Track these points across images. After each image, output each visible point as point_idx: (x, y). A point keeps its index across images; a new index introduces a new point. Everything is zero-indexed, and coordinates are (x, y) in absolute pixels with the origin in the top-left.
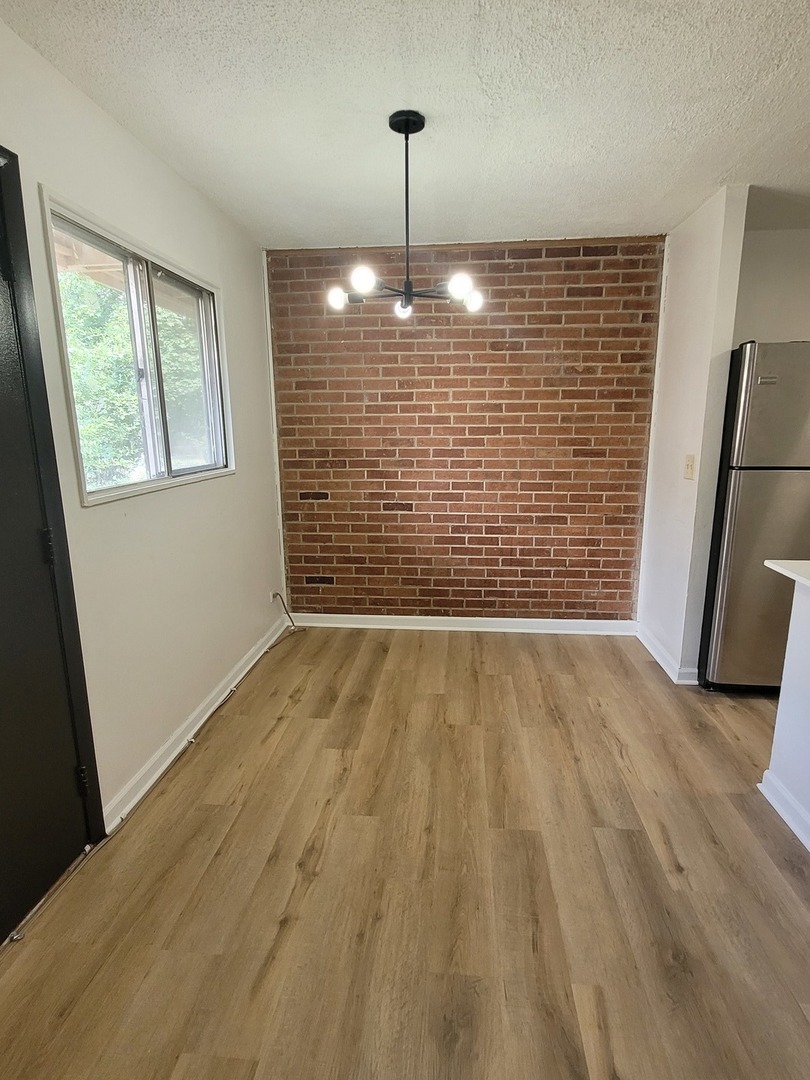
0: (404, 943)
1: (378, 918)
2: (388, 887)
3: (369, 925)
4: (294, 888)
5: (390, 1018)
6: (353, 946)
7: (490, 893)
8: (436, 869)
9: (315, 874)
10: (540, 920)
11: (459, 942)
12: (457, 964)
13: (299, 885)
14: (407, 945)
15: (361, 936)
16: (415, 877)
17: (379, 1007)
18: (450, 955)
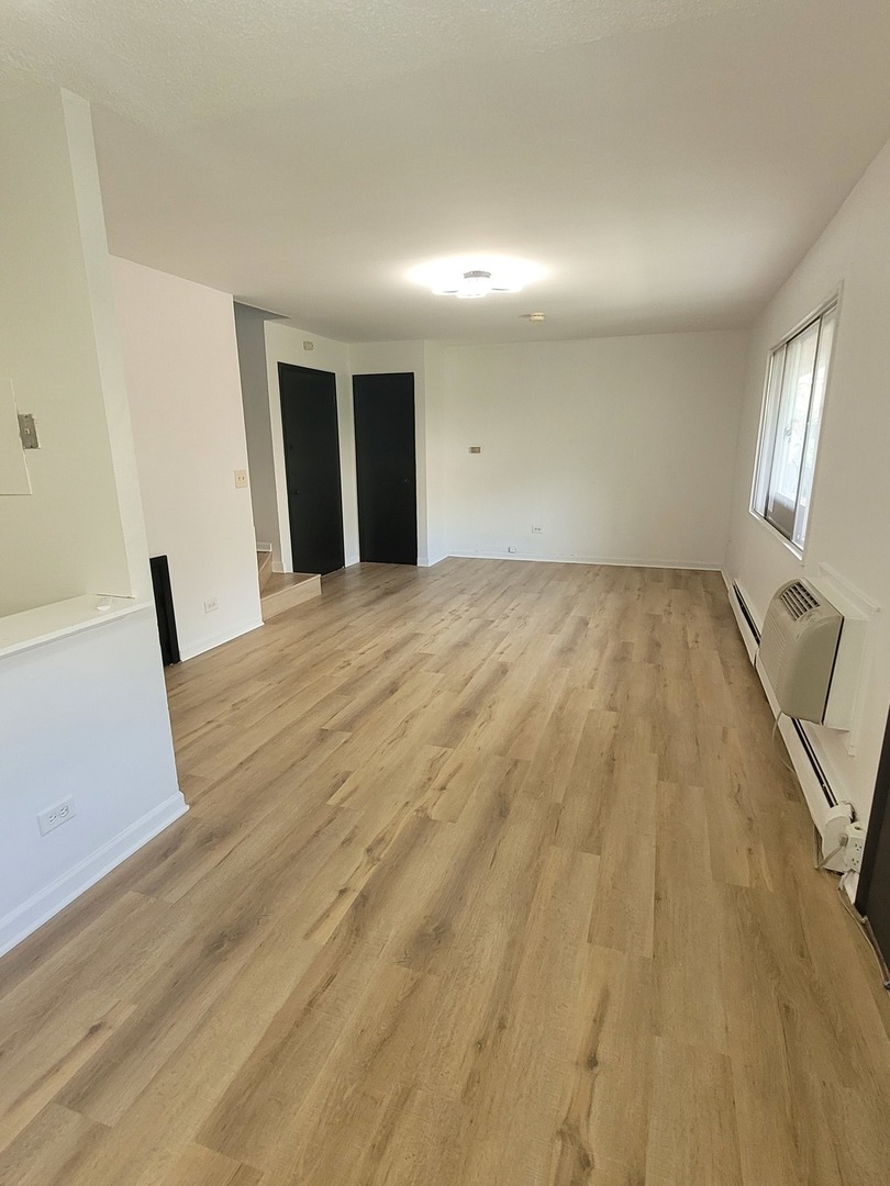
0: (456, 1010)
1: (480, 1045)
2: (459, 1087)
3: (492, 1035)
4: (588, 1115)
5: (483, 950)
6: (510, 1017)
7: (339, 1047)
8: (386, 1102)
9: (561, 1133)
10: (306, 1003)
11: (400, 999)
12: (412, 979)
13: (583, 1120)
14: (454, 1006)
15: (502, 1026)
16: (420, 1095)
17: (491, 960)
18: (415, 988)
